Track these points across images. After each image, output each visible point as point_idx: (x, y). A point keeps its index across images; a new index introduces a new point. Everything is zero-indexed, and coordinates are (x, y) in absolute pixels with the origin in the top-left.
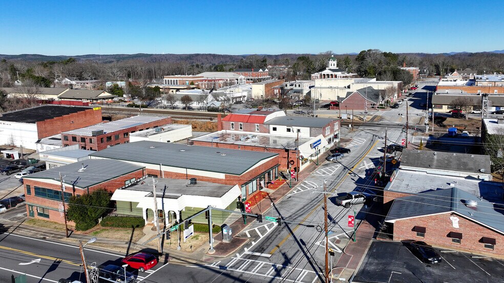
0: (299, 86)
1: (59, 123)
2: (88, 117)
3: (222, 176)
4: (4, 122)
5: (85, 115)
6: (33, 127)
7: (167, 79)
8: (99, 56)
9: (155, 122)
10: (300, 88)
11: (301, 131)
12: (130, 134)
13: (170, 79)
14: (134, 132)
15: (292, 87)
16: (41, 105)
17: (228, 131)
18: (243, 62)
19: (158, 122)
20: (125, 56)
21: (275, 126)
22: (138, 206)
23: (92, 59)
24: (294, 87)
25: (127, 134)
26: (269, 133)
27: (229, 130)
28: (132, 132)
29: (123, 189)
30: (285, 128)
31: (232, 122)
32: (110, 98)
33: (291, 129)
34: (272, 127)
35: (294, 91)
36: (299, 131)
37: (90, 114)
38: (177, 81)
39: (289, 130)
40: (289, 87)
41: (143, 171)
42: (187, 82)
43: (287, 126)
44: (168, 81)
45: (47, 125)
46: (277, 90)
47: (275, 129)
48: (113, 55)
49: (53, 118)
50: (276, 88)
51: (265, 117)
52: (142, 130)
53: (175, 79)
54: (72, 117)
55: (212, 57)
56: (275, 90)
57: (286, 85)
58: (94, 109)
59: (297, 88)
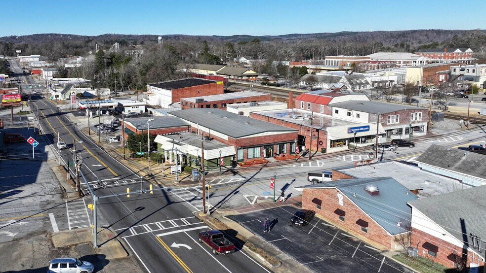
0: (474, 71)
1: (188, 92)
2: (212, 89)
3: (226, 137)
4: (157, 88)
5: (210, 87)
6: (169, 93)
7: (328, 60)
8: (300, 35)
9: (253, 97)
10: (474, 74)
11: (360, 115)
12: (228, 105)
13: (331, 60)
14: (232, 103)
15: (462, 73)
16: (188, 78)
17: (299, 110)
18: (457, 40)
19: (257, 97)
20: (327, 35)
21: (337, 109)
22: (162, 147)
23: (293, 38)
24: (465, 73)
25: (225, 105)
26: (332, 115)
27: (299, 108)
28: (229, 104)
29: (163, 135)
30: (346, 111)
31: (302, 102)
32: (254, 76)
33: (351, 113)
34: (334, 109)
35: (464, 78)
36: (358, 116)
37: (214, 87)
38: (338, 61)
39: (349, 114)
40: (458, 73)
41: (189, 127)
42: (349, 63)
43: (349, 109)
44: (329, 61)
45: (179, 92)
46: (444, 76)
47: (337, 112)
48: (316, 34)
49: (184, 87)
50: (442, 74)
51: (332, 99)
52: (240, 103)
53: (336, 60)
54: (199, 88)
55: (435, 34)
56: (441, 76)
57: (455, 70)
58: (217, 83)
59: (471, 74)
